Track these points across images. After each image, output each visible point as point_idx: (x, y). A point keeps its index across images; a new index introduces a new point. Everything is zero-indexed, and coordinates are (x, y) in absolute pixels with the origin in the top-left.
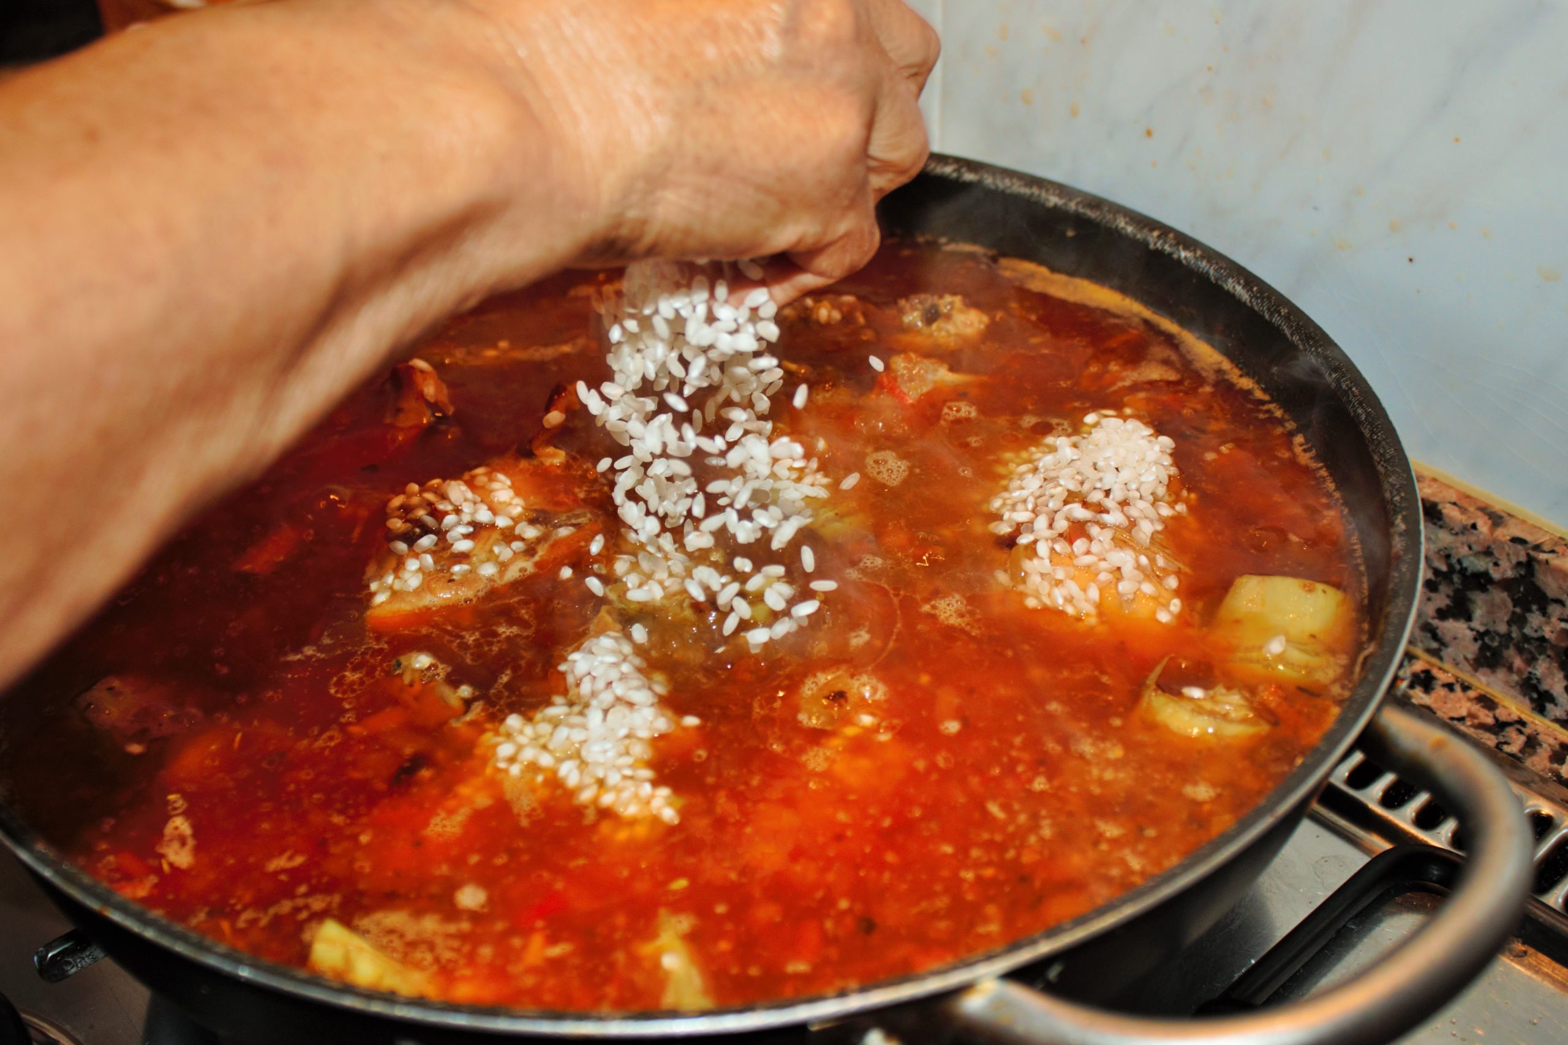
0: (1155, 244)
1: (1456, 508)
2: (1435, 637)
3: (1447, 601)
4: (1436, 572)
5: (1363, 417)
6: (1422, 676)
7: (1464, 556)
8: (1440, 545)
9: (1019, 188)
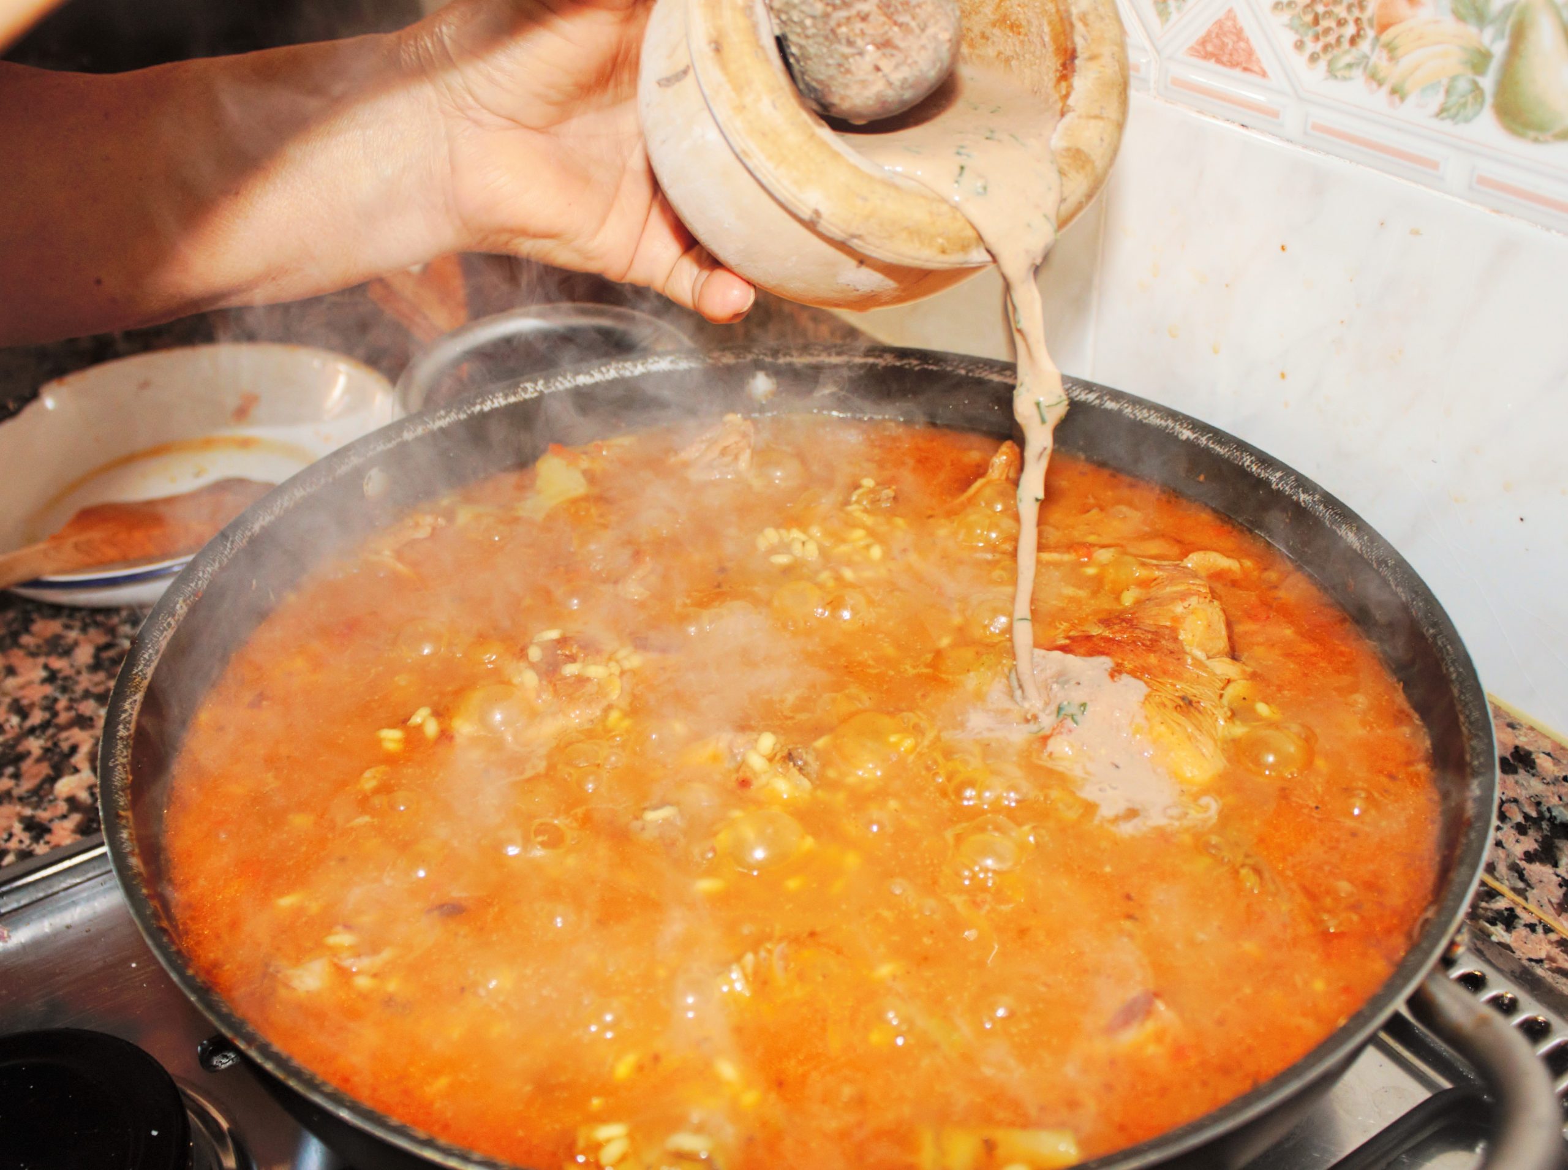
0: (1277, 485)
1: (1549, 758)
2: (1522, 877)
3: (1536, 846)
4: (1527, 817)
5: (1454, 676)
6: (1506, 913)
7: (1554, 806)
8: (1532, 792)
9: (1155, 420)
